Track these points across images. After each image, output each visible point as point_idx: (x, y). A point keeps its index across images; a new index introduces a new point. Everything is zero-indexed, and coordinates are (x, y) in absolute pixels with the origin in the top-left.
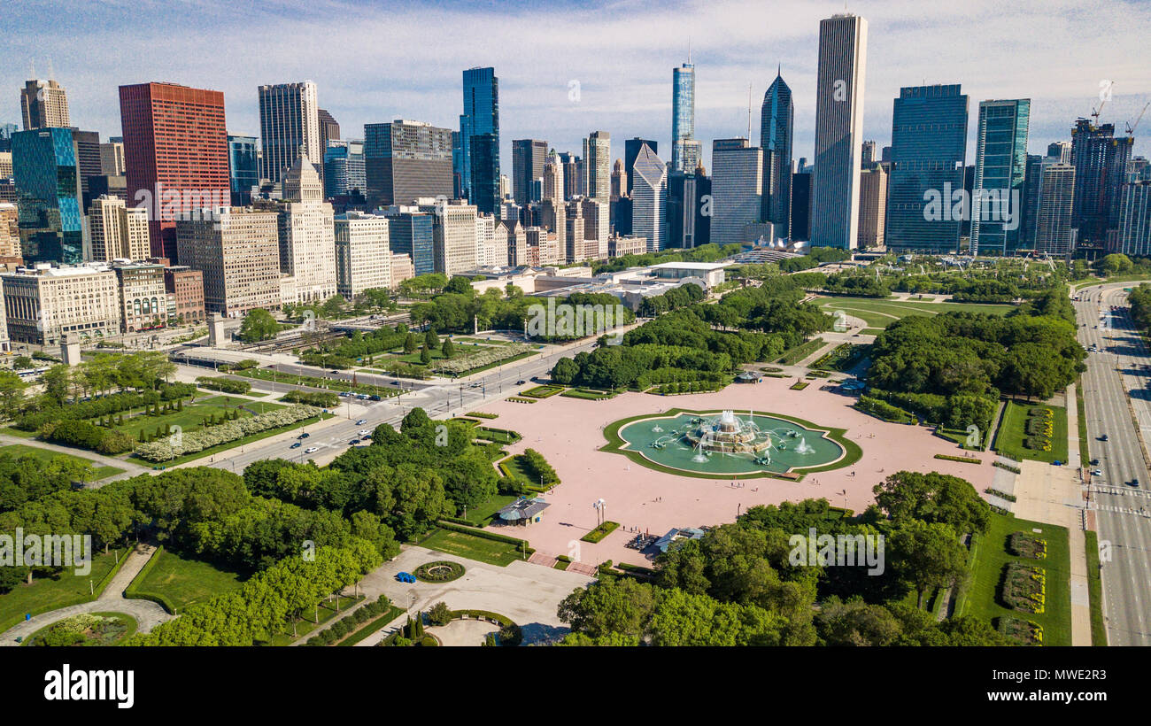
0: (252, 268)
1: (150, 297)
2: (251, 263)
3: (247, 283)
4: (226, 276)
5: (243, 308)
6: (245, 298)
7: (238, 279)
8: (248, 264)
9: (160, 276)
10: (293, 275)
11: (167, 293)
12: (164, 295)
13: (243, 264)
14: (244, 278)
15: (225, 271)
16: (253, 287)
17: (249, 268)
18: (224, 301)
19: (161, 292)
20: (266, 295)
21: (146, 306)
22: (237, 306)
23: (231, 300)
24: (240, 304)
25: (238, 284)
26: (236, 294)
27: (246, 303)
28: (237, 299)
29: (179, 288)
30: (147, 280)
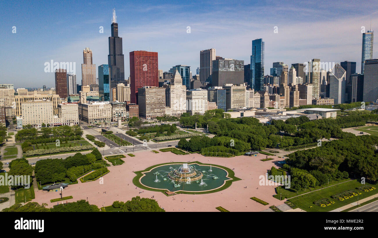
0: (156, 105)
1: (121, 112)
2: (155, 103)
3: (154, 109)
4: (146, 107)
5: (152, 117)
6: (153, 114)
7: (151, 108)
8: (154, 104)
9: (124, 106)
10: (170, 108)
11: (126, 111)
12: (125, 112)
13: (153, 103)
14: (153, 108)
15: (146, 105)
16: (156, 110)
17: (155, 105)
18: (146, 114)
19: (125, 111)
20: (160, 113)
21: (119, 114)
22: (150, 116)
23: (148, 114)
24: (151, 115)
25: (151, 109)
26: (150, 112)
27: (153, 115)
28: (150, 114)
29: (131, 110)
30: (120, 107)
